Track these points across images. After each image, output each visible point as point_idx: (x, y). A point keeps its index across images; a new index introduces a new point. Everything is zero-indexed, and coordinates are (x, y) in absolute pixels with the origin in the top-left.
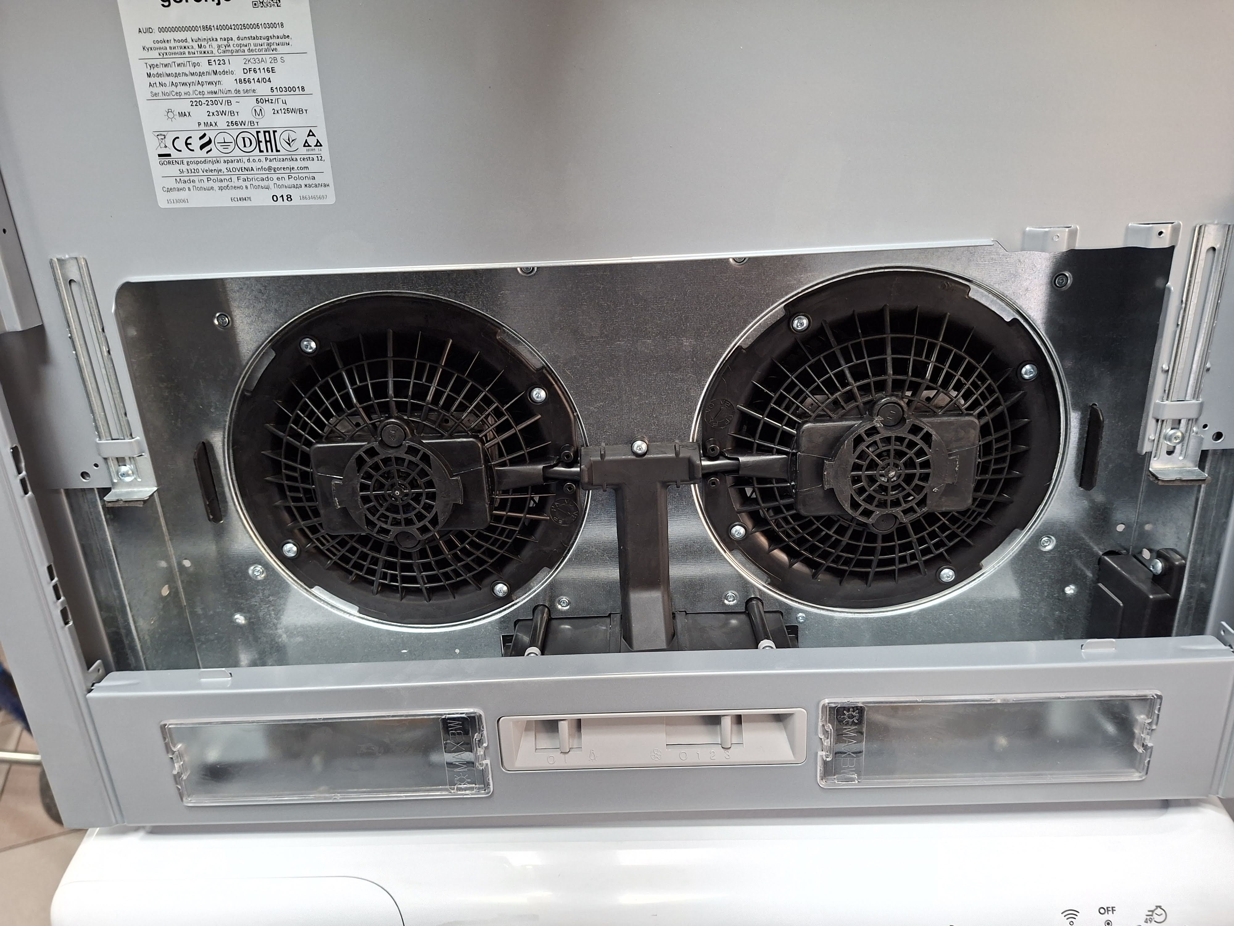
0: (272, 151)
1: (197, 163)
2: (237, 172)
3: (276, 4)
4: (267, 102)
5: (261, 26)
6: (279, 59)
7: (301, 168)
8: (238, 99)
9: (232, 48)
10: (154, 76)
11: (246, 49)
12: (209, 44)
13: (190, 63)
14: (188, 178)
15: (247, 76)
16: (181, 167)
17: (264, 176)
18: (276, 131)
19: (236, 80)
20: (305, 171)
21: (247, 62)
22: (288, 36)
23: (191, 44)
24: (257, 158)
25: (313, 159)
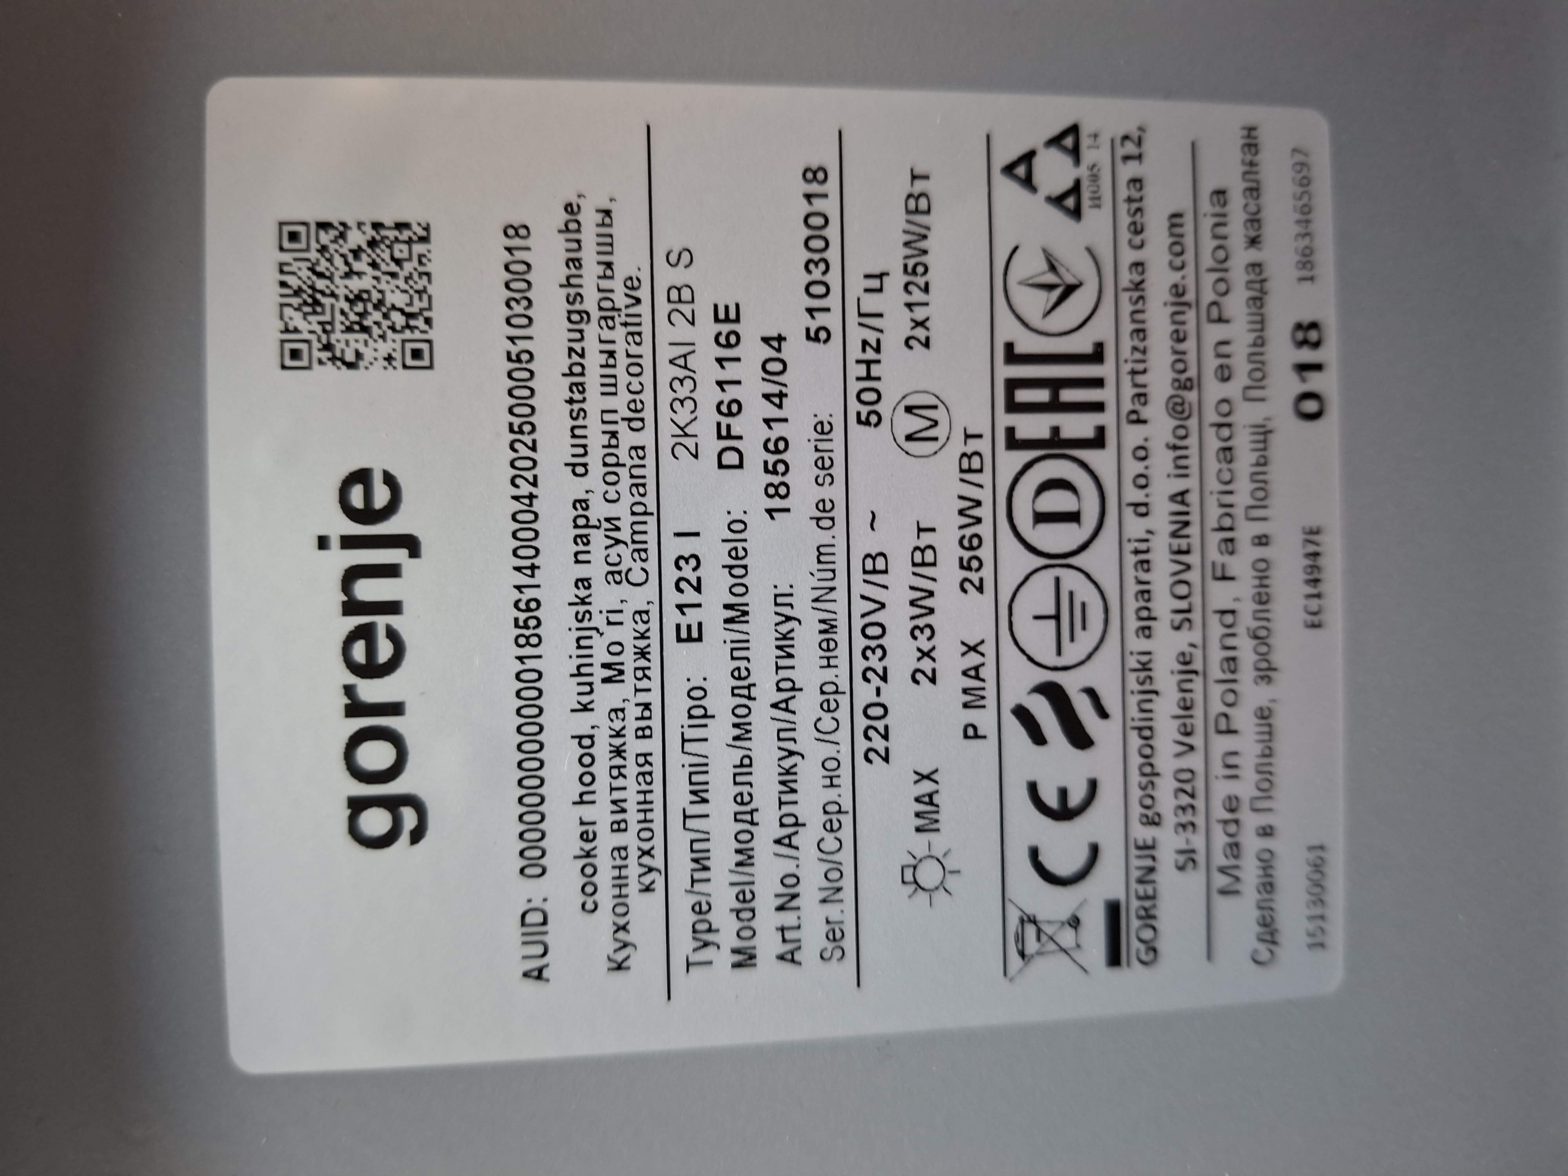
0: (1098, 383)
1: (1150, 773)
2: (1193, 576)
3: (418, 248)
4: (875, 370)
5: (522, 345)
6: (678, 276)
7: (1177, 247)
8: (860, 520)
9: (622, 510)
10: (747, 931)
11: (627, 438)
12: (603, 627)
13: (690, 734)
14: (1218, 832)
15: (755, 456)
16: (1167, 857)
17: (1213, 444)
18: (1009, 347)
19: (769, 511)
20: (1188, 228)
21: (690, 442)
22: (569, 208)
23: (599, 715)
24: (1133, 468)
25: (1136, 182)
